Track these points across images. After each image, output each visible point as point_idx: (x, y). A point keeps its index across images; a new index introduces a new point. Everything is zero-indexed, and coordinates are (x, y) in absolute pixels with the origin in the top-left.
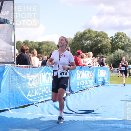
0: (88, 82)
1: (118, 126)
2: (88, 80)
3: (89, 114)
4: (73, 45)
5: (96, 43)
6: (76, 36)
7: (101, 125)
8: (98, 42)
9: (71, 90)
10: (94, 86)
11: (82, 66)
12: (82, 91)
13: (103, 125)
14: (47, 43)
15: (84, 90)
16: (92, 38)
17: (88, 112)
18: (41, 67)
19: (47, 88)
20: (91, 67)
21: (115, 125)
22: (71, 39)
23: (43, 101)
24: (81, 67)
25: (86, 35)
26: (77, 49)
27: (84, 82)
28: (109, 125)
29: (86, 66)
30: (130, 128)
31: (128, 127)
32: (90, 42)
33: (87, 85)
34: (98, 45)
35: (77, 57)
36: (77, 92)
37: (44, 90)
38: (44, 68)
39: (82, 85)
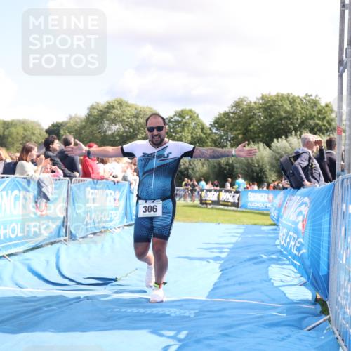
0: (110, 216)
1: (168, 313)
2: (111, 212)
3: (107, 287)
4: (83, 131)
5: (134, 130)
6: (90, 112)
7: (129, 310)
8: (139, 129)
9: (71, 232)
10: (122, 225)
11: (98, 179)
12: (94, 234)
13: (135, 310)
14: (23, 124)
15: (101, 232)
16: (127, 120)
17: (106, 281)
18: (3, 178)
19: (14, 227)
20: (118, 182)
21: (160, 309)
22: (79, 118)
23: (3, 256)
24: (95, 181)
25: (112, 113)
26: (90, 142)
27: (102, 214)
28: (148, 311)
29: (107, 179)
30: (192, 316)
31: (187, 314)
32: (121, 127)
33: (106, 222)
34: (136, 135)
35: (87, 158)
36: (83, 238)
37: (7, 231)
38: (9, 179)
39: (97, 221)
